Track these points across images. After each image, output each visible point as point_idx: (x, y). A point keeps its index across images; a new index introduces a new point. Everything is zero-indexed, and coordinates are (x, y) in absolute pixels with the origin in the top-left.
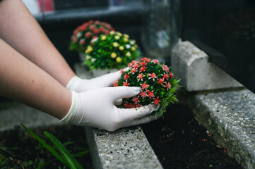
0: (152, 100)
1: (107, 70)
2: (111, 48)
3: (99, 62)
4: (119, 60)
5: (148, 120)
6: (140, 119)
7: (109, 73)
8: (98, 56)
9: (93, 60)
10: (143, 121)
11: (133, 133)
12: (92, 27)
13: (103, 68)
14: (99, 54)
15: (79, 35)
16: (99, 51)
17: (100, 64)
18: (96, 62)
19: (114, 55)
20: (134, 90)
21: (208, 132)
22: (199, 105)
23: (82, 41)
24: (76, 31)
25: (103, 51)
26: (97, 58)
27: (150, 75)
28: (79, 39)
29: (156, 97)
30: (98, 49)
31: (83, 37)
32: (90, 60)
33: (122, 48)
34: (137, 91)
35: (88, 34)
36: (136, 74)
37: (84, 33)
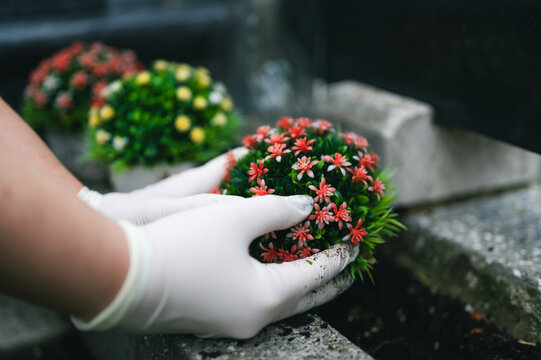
0: (346, 231)
1: (163, 168)
2: (168, 105)
3: (137, 146)
4: (198, 135)
5: (331, 291)
6: (314, 291)
7: (165, 176)
8: (133, 130)
9: (120, 143)
10: (321, 298)
11: (307, 335)
12: (87, 58)
13: (151, 162)
14: (136, 124)
15: (51, 82)
16: (136, 115)
17: (142, 152)
18: (129, 146)
19: (183, 123)
20: (297, 206)
21: (469, 308)
22: (420, 243)
23: (63, 99)
24: (36, 76)
25: (147, 117)
26: (131, 139)
27: (327, 158)
28: (53, 95)
29: (354, 221)
30: (130, 109)
31: (63, 87)
32: (110, 143)
33: (200, 103)
34: (305, 206)
35: (78, 79)
36: (289, 160)
37: (65, 76)
